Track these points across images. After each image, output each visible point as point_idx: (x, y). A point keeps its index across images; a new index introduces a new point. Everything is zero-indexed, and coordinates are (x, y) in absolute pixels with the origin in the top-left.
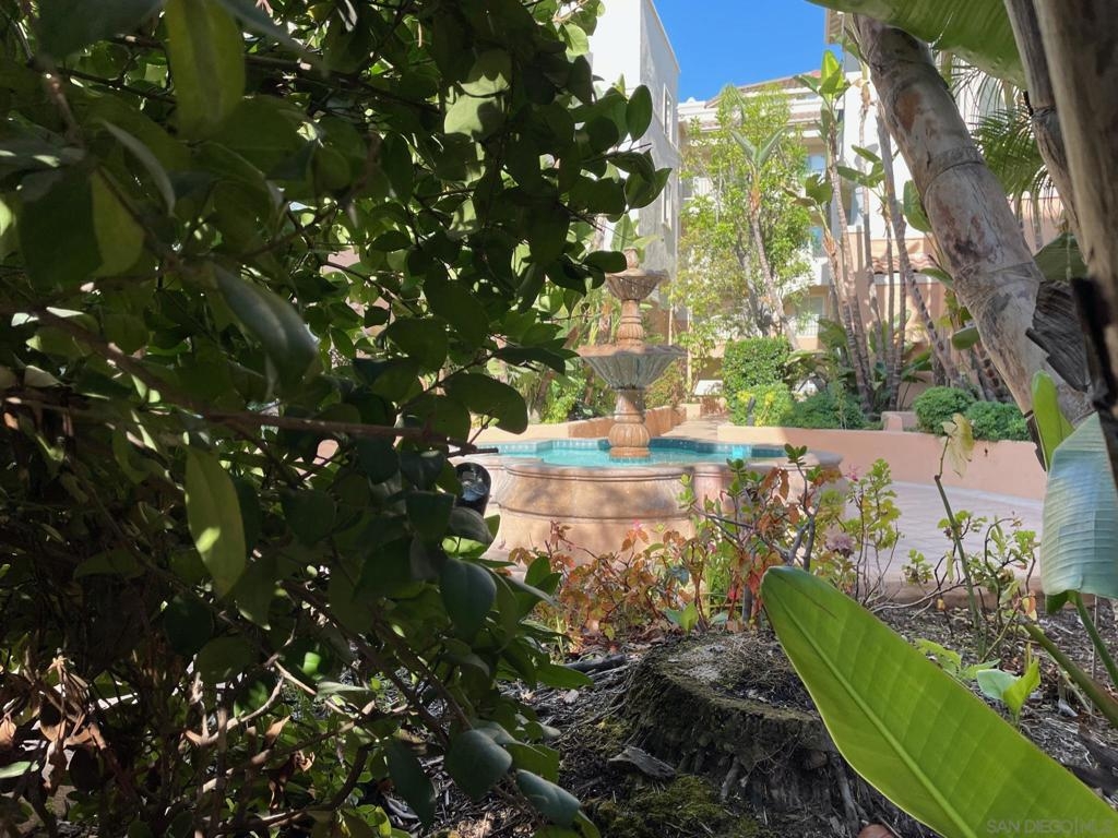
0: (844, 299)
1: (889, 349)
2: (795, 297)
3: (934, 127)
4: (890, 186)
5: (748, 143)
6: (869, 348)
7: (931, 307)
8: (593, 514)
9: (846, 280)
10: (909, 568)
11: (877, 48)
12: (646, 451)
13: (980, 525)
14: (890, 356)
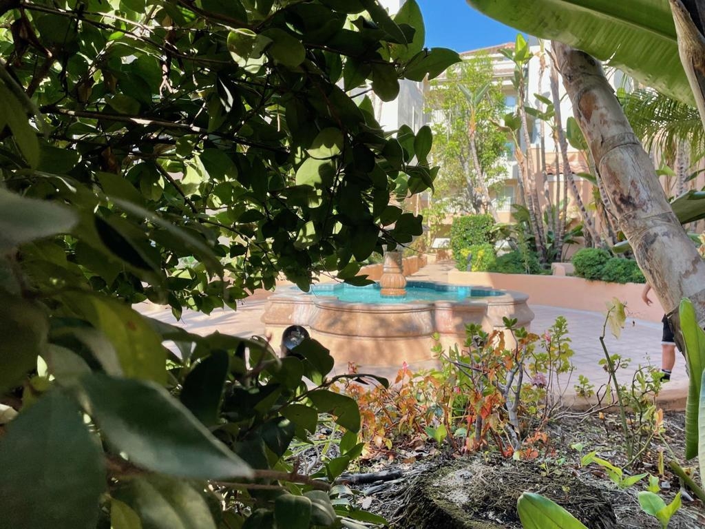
0: (528, 191)
1: (556, 223)
2: (496, 187)
3: (605, 118)
4: (558, 120)
5: (468, 91)
6: (544, 222)
7: (583, 196)
8: (370, 334)
9: (529, 178)
10: (578, 387)
11: (567, 64)
12: (404, 291)
13: (627, 365)
14: (557, 228)
